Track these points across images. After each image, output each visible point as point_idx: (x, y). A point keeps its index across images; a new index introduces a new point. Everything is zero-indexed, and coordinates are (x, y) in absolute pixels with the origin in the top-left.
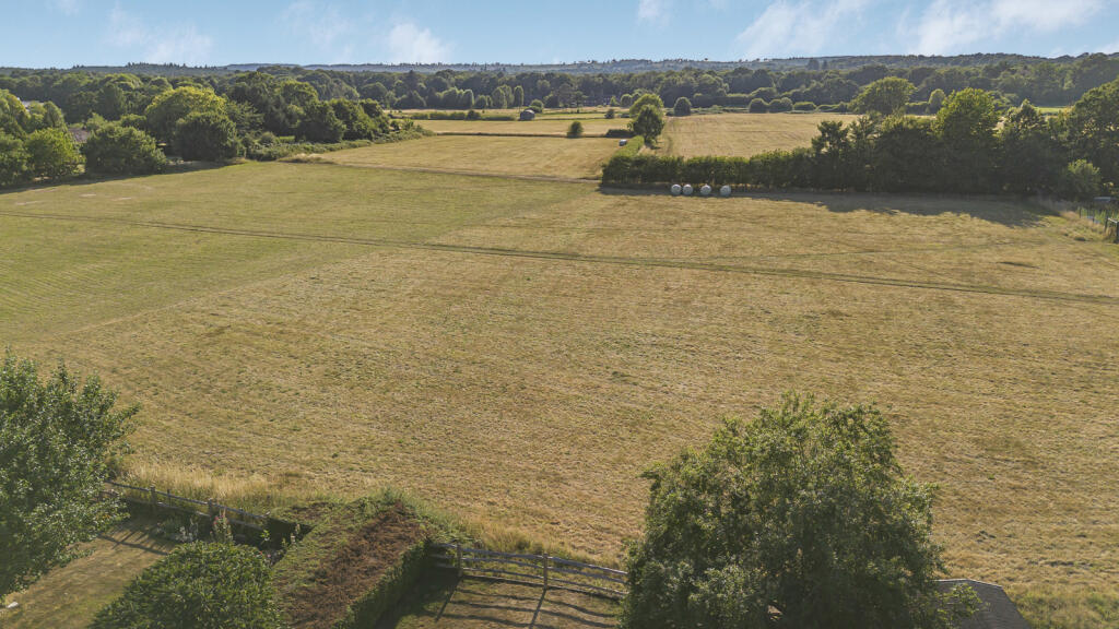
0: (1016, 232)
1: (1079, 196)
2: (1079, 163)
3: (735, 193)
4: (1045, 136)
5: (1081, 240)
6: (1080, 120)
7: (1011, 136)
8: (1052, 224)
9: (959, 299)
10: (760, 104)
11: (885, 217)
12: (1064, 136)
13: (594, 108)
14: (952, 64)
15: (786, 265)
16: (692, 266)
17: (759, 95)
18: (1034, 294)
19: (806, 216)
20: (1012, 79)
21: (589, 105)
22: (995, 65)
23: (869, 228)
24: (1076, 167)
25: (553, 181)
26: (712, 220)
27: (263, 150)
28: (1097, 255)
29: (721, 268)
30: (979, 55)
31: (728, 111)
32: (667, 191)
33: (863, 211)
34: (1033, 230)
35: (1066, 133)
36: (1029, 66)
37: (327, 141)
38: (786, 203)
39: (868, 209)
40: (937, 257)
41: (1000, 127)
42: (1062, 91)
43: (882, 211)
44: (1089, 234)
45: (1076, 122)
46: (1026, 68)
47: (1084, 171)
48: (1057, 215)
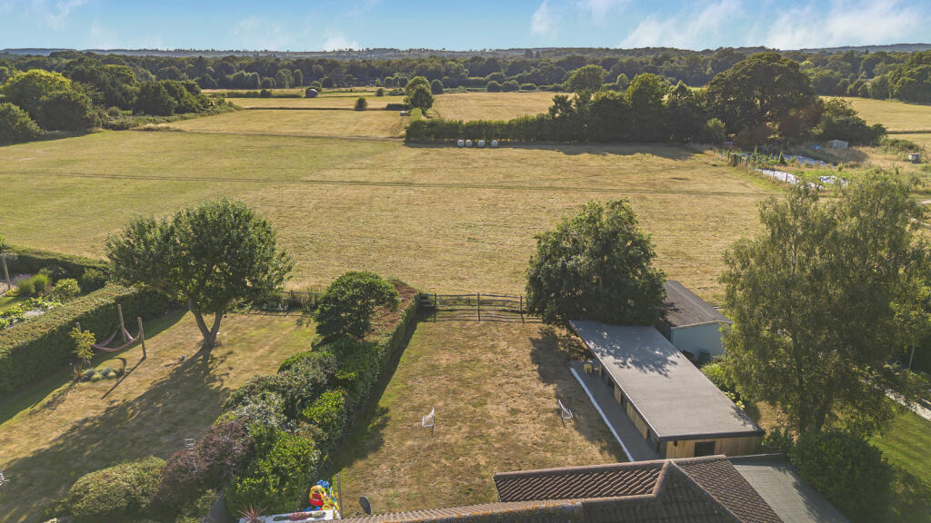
0: (679, 163)
1: (714, 141)
2: (713, 120)
3: (501, 145)
4: (692, 103)
5: (715, 166)
6: (713, 93)
7: (673, 104)
8: (698, 158)
9: (649, 196)
10: (495, 84)
11: (600, 157)
12: (704, 104)
13: (363, 88)
14: (630, 55)
15: (547, 184)
16: (490, 187)
17: (492, 78)
18: (689, 193)
19: (551, 158)
20: (671, 67)
21: (359, 85)
22: (660, 56)
23: (592, 163)
24: (712, 123)
25: (367, 139)
26: (492, 162)
27: (114, 122)
28: (723, 173)
29: (509, 188)
30: (648, 48)
31: (471, 91)
32: (455, 145)
33: (587, 154)
34: (689, 162)
35: (706, 102)
36: (683, 57)
37: (163, 115)
38: (536, 151)
39: (589, 153)
40: (635, 177)
41: (666, 98)
42: (706, 75)
43: (598, 154)
44: (719, 162)
45: (711, 95)
46: (680, 59)
47: (716, 125)
48: (702, 153)
